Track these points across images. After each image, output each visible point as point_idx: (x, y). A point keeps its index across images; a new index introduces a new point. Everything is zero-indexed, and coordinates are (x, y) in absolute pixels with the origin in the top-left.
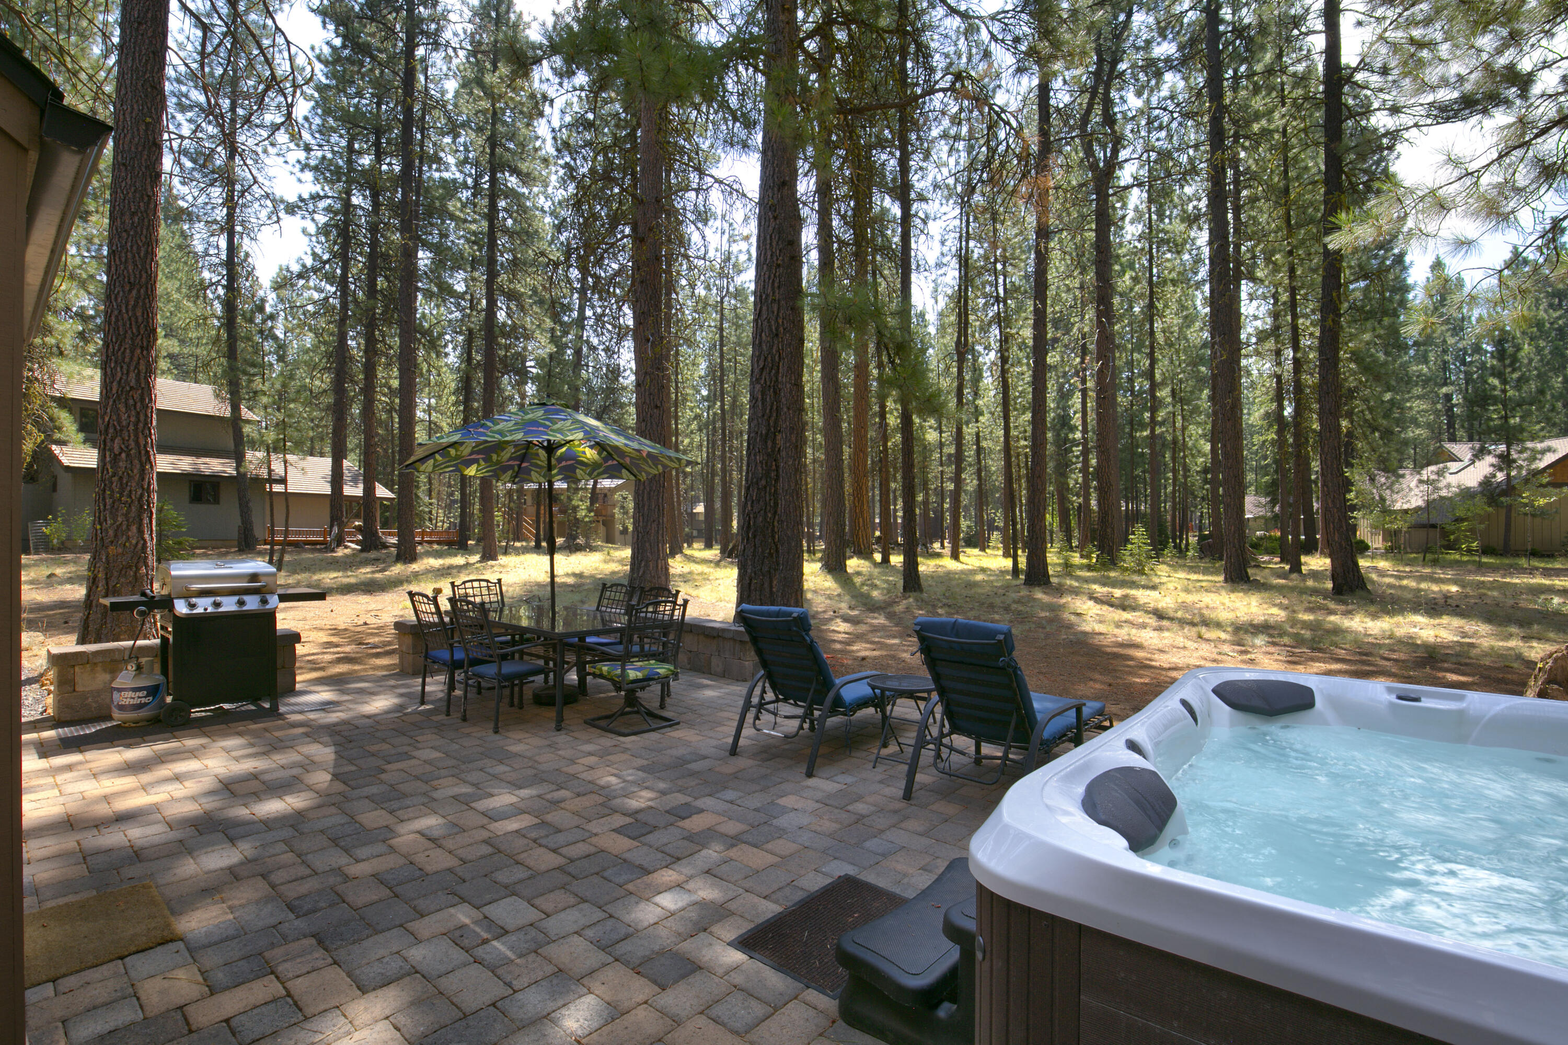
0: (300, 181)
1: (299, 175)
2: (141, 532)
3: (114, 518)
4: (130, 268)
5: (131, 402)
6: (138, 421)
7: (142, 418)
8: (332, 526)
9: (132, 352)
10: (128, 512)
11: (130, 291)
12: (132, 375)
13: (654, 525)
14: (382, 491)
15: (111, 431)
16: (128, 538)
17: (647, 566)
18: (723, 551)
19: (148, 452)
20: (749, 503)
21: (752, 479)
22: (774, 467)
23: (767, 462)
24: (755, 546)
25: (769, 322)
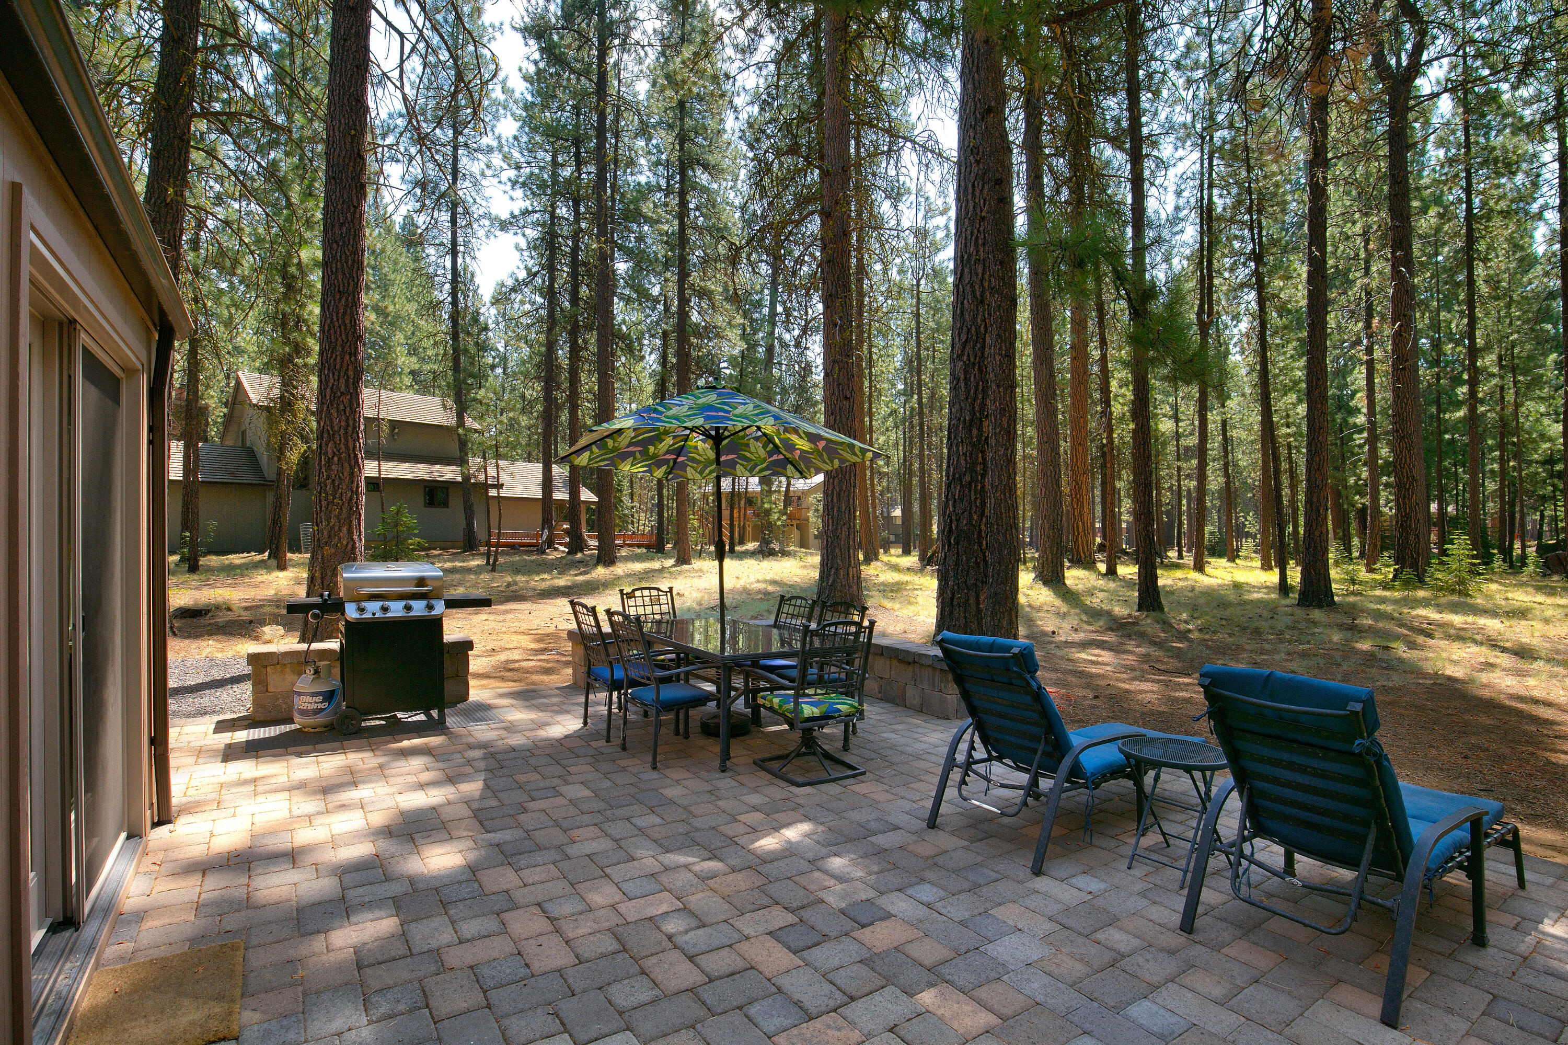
2: (350, 533)
3: (328, 519)
4: (340, 277)
5: (342, 407)
6: (348, 426)
7: (351, 423)
8: (543, 529)
9: (342, 359)
10: (340, 514)
11: (340, 299)
12: (342, 381)
13: (845, 529)
14: (587, 495)
15: (325, 435)
16: (340, 538)
17: (837, 573)
18: (922, 558)
19: (356, 456)
20: (951, 503)
21: (954, 475)
22: (980, 460)
23: (971, 454)
24: (958, 553)
25: (972, 286)
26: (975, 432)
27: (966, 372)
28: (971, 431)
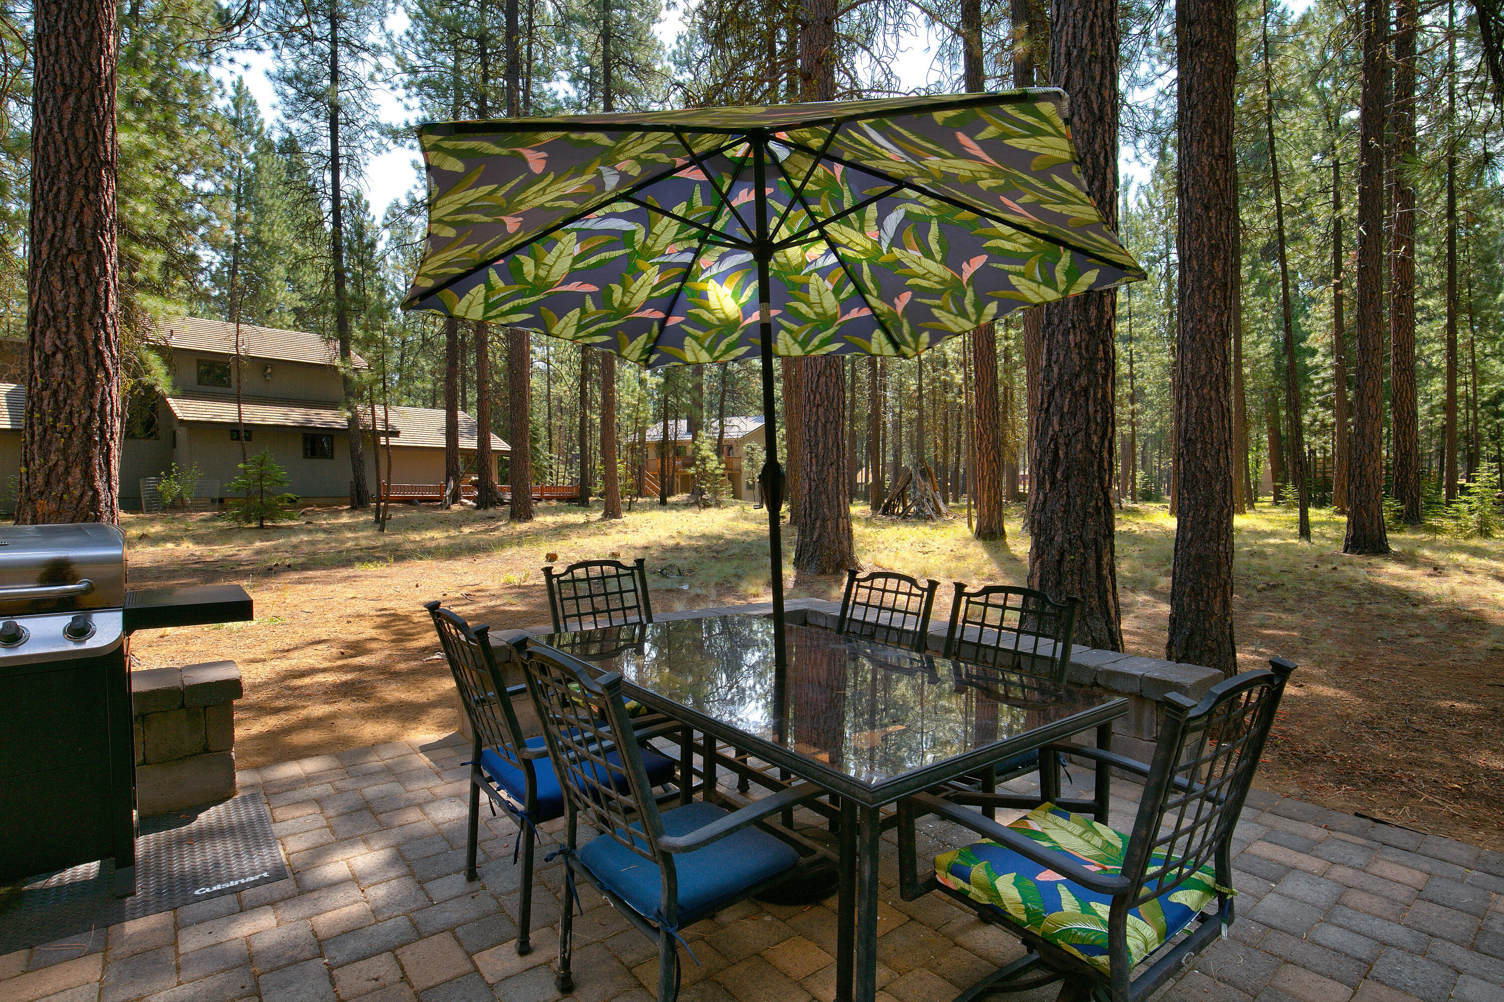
0: (407, 108)
1: (406, 100)
2: (88, 477)
3: (45, 457)
4: (64, 61)
5: (70, 273)
6: (82, 304)
7: (89, 298)
8: (447, 481)
9: (71, 194)
10: (67, 446)
11: (65, 97)
12: (72, 231)
13: (832, 470)
14: (498, 444)
15: (40, 318)
16: (67, 487)
17: (823, 526)
18: (875, 507)
19: (99, 353)
20: (1055, 420)
21: (1060, 376)
22: (1101, 354)
23: (1087, 347)
24: (1068, 494)
25: (1086, 95)
26: (1093, 312)
28: (1086, 311)
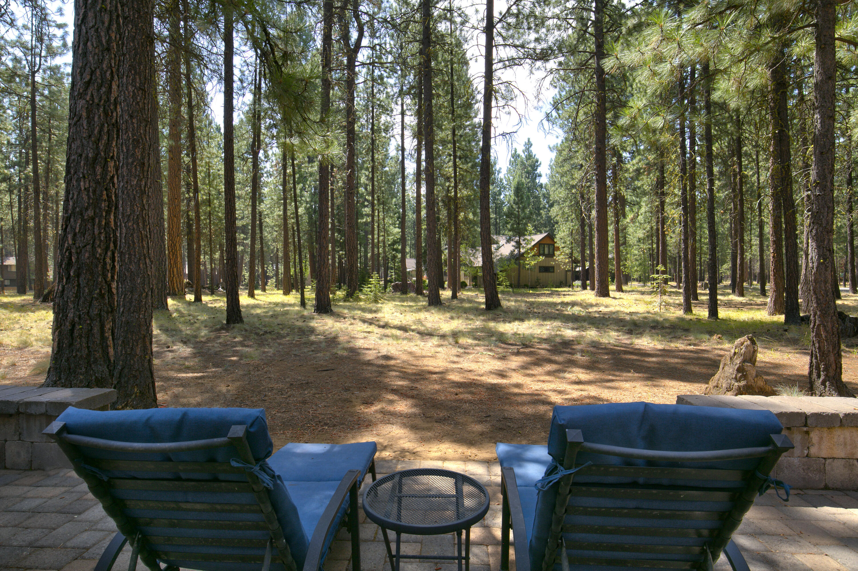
18: (38, 297)
20: (70, 237)
21: (74, 208)
22: (105, 197)
23: (94, 191)
25: (97, 31)
26: (99, 170)
27: (89, 111)
28: (94, 168)
